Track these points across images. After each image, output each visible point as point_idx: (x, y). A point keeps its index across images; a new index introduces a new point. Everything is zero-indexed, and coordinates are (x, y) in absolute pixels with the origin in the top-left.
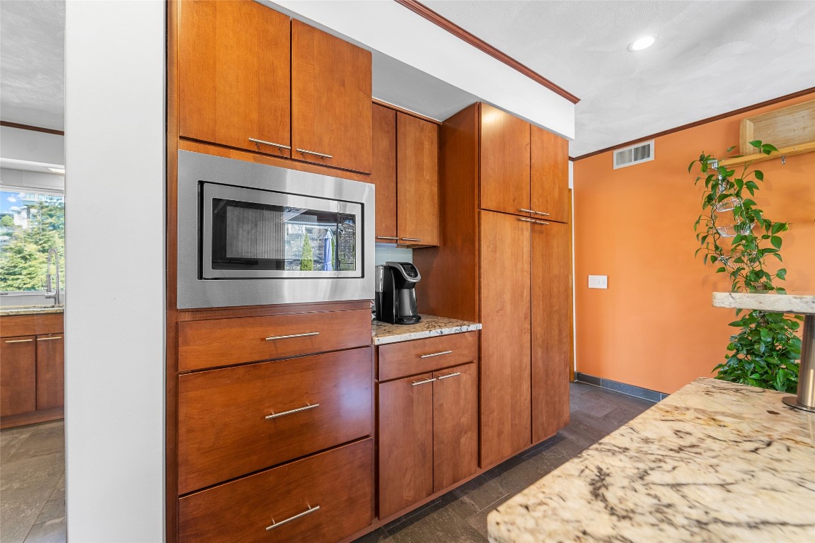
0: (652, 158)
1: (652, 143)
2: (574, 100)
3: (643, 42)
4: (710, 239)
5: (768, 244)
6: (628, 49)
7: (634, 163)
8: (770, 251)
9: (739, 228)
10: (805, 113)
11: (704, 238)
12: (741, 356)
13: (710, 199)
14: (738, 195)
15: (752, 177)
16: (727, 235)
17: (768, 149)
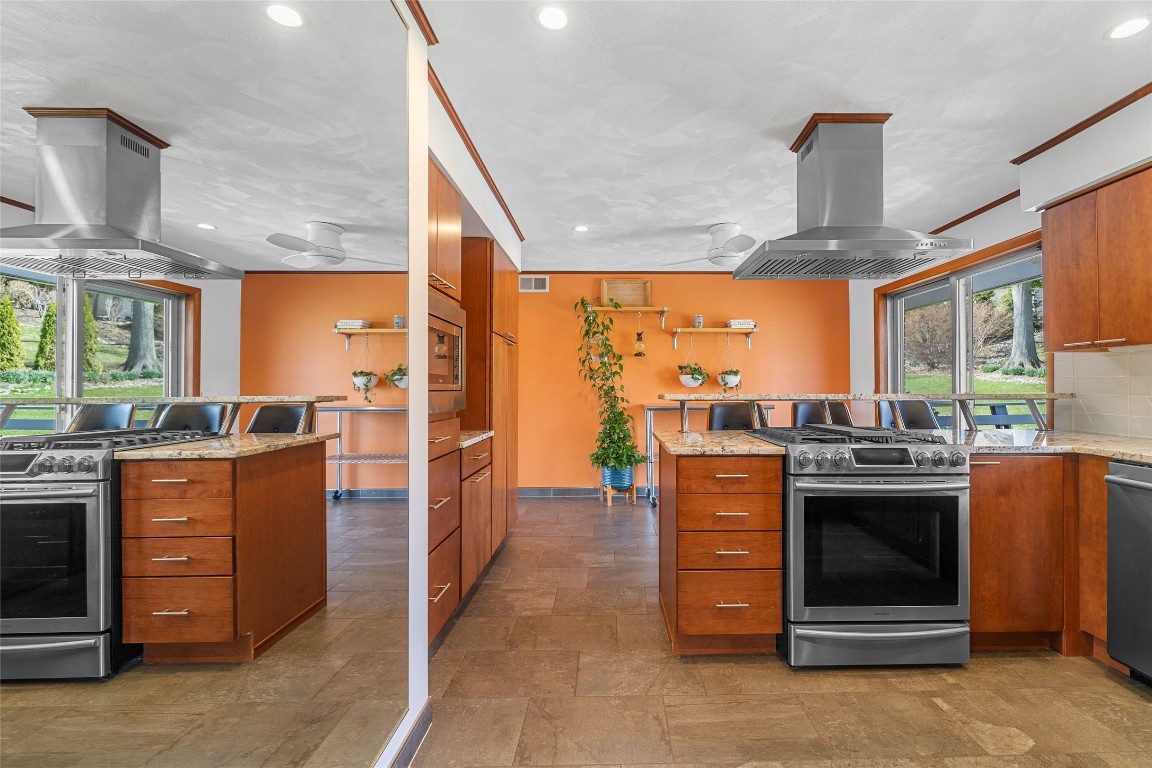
0: (547, 290)
1: (547, 277)
2: (522, 239)
3: (582, 229)
4: (587, 363)
5: (615, 368)
6: (573, 228)
7: (533, 291)
8: (617, 373)
9: (601, 355)
10: (630, 285)
11: (584, 361)
12: (605, 445)
13: (587, 333)
14: (602, 333)
15: (607, 322)
16: (596, 362)
17: (617, 305)
